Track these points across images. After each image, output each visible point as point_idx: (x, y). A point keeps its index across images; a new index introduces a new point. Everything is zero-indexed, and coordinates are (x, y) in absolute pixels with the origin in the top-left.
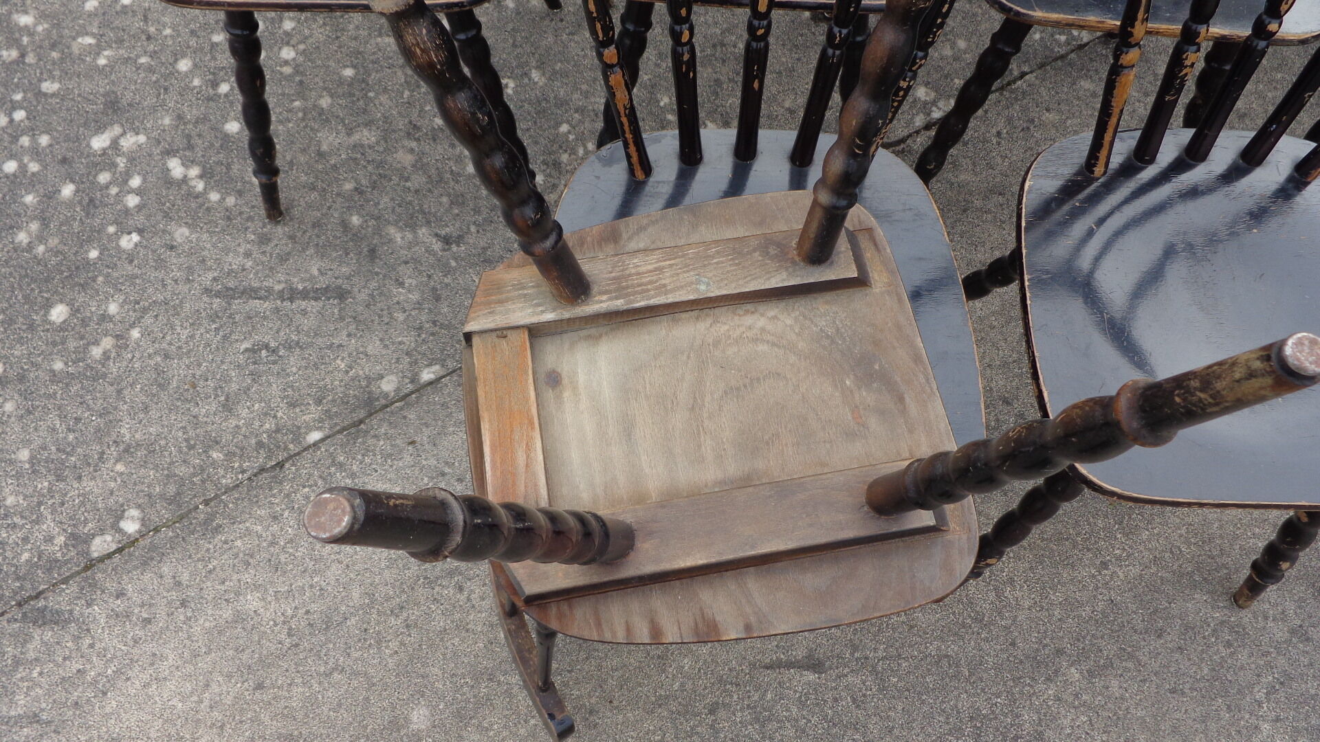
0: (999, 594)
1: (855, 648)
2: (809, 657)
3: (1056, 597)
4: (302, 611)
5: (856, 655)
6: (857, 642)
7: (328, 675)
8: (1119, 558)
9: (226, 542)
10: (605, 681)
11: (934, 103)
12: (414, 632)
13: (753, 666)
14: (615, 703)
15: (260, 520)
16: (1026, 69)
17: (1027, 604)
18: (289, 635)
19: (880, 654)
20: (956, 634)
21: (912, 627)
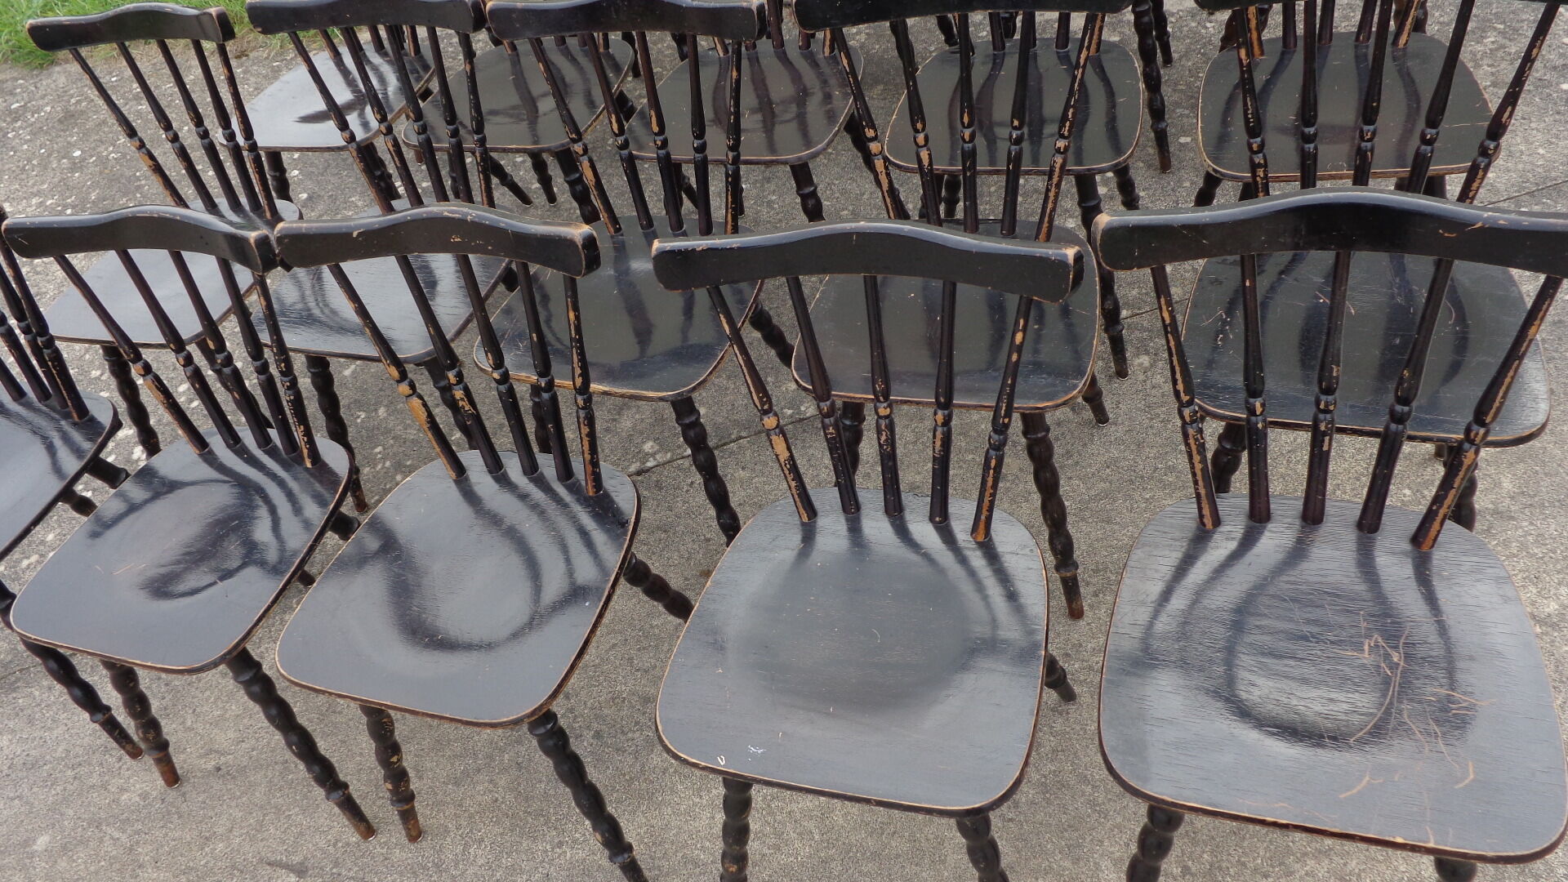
0: (466, 846)
1: (336, 864)
2: (302, 864)
3: (506, 861)
4: (25, 753)
5: (334, 870)
6: (340, 860)
7: (12, 799)
8: (575, 841)
9: (14, 698)
10: (162, 846)
11: (653, 455)
12: (76, 782)
13: (261, 860)
14: (159, 864)
15: (41, 687)
16: (744, 434)
17: (481, 862)
18: (9, 768)
19: (351, 874)
20: (414, 873)
21: (386, 859)
